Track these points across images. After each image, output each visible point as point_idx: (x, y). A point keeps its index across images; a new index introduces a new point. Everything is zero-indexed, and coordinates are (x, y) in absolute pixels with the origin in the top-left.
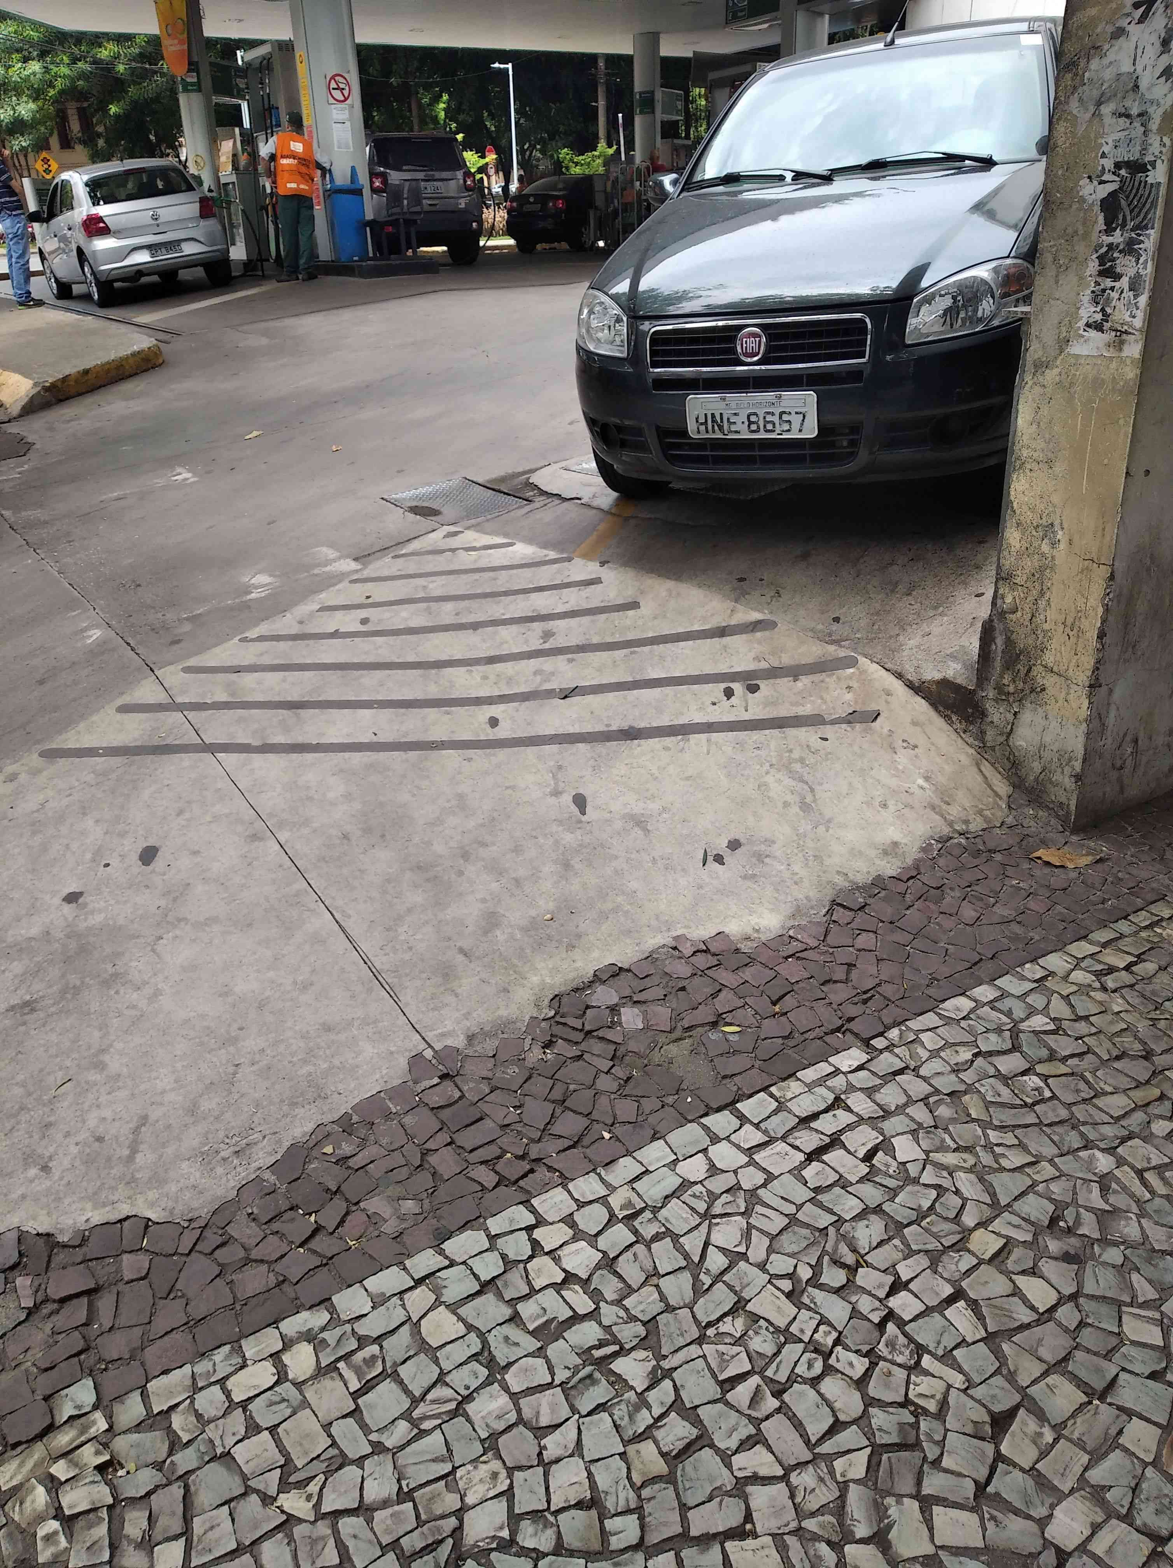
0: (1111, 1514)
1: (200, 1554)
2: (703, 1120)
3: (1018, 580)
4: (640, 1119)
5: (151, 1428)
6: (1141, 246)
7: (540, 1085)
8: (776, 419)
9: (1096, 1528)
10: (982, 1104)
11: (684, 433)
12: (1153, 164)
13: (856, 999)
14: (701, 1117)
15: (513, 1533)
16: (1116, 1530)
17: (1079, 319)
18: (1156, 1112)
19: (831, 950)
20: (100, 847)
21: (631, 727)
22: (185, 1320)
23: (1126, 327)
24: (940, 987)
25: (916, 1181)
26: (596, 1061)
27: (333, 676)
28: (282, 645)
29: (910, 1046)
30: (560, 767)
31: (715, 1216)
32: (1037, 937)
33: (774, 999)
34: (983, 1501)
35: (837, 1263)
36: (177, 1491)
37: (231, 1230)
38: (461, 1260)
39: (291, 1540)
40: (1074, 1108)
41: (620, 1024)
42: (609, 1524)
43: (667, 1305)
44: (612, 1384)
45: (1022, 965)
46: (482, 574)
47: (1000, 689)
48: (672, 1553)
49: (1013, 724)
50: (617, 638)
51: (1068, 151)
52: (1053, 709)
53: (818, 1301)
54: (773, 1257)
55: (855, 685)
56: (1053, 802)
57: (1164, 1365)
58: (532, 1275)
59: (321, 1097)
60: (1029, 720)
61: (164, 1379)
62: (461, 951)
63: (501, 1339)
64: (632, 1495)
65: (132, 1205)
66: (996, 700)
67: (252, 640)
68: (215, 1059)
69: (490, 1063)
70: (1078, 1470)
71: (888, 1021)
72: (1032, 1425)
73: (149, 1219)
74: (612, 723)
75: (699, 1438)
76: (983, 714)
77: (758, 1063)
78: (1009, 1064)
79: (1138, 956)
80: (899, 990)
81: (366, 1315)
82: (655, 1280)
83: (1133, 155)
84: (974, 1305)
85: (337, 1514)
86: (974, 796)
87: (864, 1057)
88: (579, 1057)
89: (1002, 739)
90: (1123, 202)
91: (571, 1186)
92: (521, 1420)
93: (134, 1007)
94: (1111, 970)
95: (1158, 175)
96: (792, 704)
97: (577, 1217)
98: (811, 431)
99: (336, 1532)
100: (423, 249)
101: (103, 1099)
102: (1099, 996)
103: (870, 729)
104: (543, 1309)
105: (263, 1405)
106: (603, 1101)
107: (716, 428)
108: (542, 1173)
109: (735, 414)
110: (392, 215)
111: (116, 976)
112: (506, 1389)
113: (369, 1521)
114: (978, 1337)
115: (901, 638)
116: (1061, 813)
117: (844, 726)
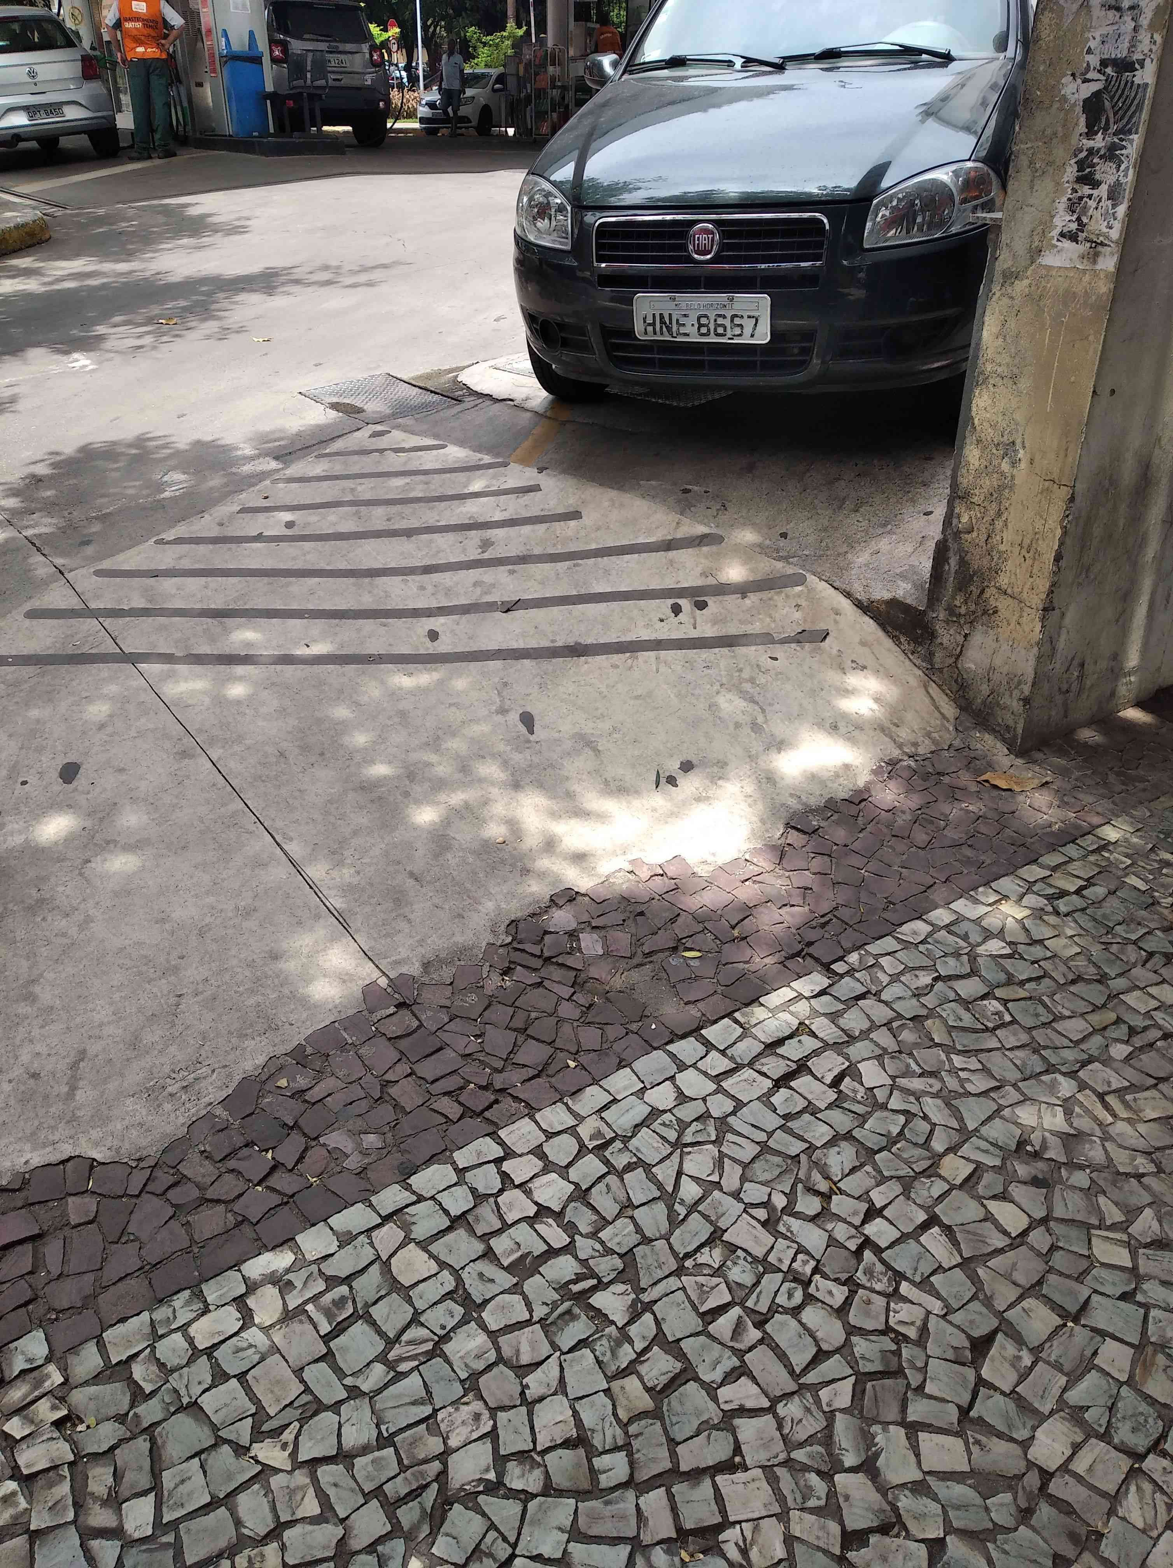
0: (1090, 1433)
1: (171, 1509)
2: (668, 1047)
3: (975, 499)
4: (605, 1046)
5: (110, 1380)
6: (1123, 152)
7: (501, 1014)
8: (727, 322)
9: (1076, 1448)
10: (944, 1029)
11: (630, 333)
12: (1142, 63)
13: (814, 923)
14: (667, 1044)
15: (500, 1474)
16: (1095, 1449)
17: (1053, 227)
18: (1114, 1035)
19: (787, 874)
20: (17, 762)
21: (578, 644)
22: (139, 1264)
23: (1101, 238)
24: (895, 911)
25: (884, 1107)
26: (556, 988)
27: (260, 583)
28: (202, 548)
29: (870, 970)
30: (506, 684)
31: (687, 1145)
32: (988, 861)
33: (733, 923)
34: (967, 1425)
35: (812, 1190)
36: (142, 1444)
37: (184, 1169)
38: (429, 1195)
39: (268, 1490)
40: (1034, 1033)
41: (580, 950)
42: (597, 1462)
43: (643, 1236)
44: (591, 1318)
45: (975, 888)
46: (413, 477)
47: (951, 610)
48: (663, 1489)
49: (963, 646)
50: (560, 549)
51: (1051, 45)
52: (1004, 631)
53: (794, 1229)
54: (747, 1185)
55: (804, 603)
56: (999, 725)
57: (1133, 1286)
58: (504, 1209)
59: (272, 1027)
60: (979, 642)
61: (120, 1328)
62: (412, 875)
63: (475, 1275)
64: (619, 1431)
65: (75, 1145)
66: (947, 622)
67: (169, 543)
68: (155, 990)
69: (448, 991)
70: (1056, 1392)
71: (847, 945)
72: (1011, 1349)
73: (94, 1160)
74: (558, 638)
75: (683, 1371)
76: (933, 635)
77: (720, 989)
78: (969, 988)
79: (1087, 880)
80: (856, 913)
81: (332, 1255)
82: (629, 1212)
83: (1120, 51)
84: (948, 1230)
85: (315, 1463)
86: (923, 719)
87: (826, 982)
88: (540, 984)
89: (951, 661)
90: (1107, 103)
91: (538, 1116)
92: (500, 1360)
93: (64, 935)
94: (1063, 894)
95: (1146, 75)
96: (741, 622)
97: (546, 1149)
98: (763, 336)
99: (315, 1481)
100: (325, 128)
101: (36, 1032)
102: (1052, 919)
103: (819, 648)
104: (517, 1243)
105: (230, 1351)
106: (566, 1029)
107: (664, 329)
108: (507, 1104)
109: (685, 316)
110: (294, 88)
111: (41, 901)
112: (483, 1326)
113: (350, 1468)
114: (955, 1263)
115: (849, 556)
116: (1007, 736)
117: (793, 645)
